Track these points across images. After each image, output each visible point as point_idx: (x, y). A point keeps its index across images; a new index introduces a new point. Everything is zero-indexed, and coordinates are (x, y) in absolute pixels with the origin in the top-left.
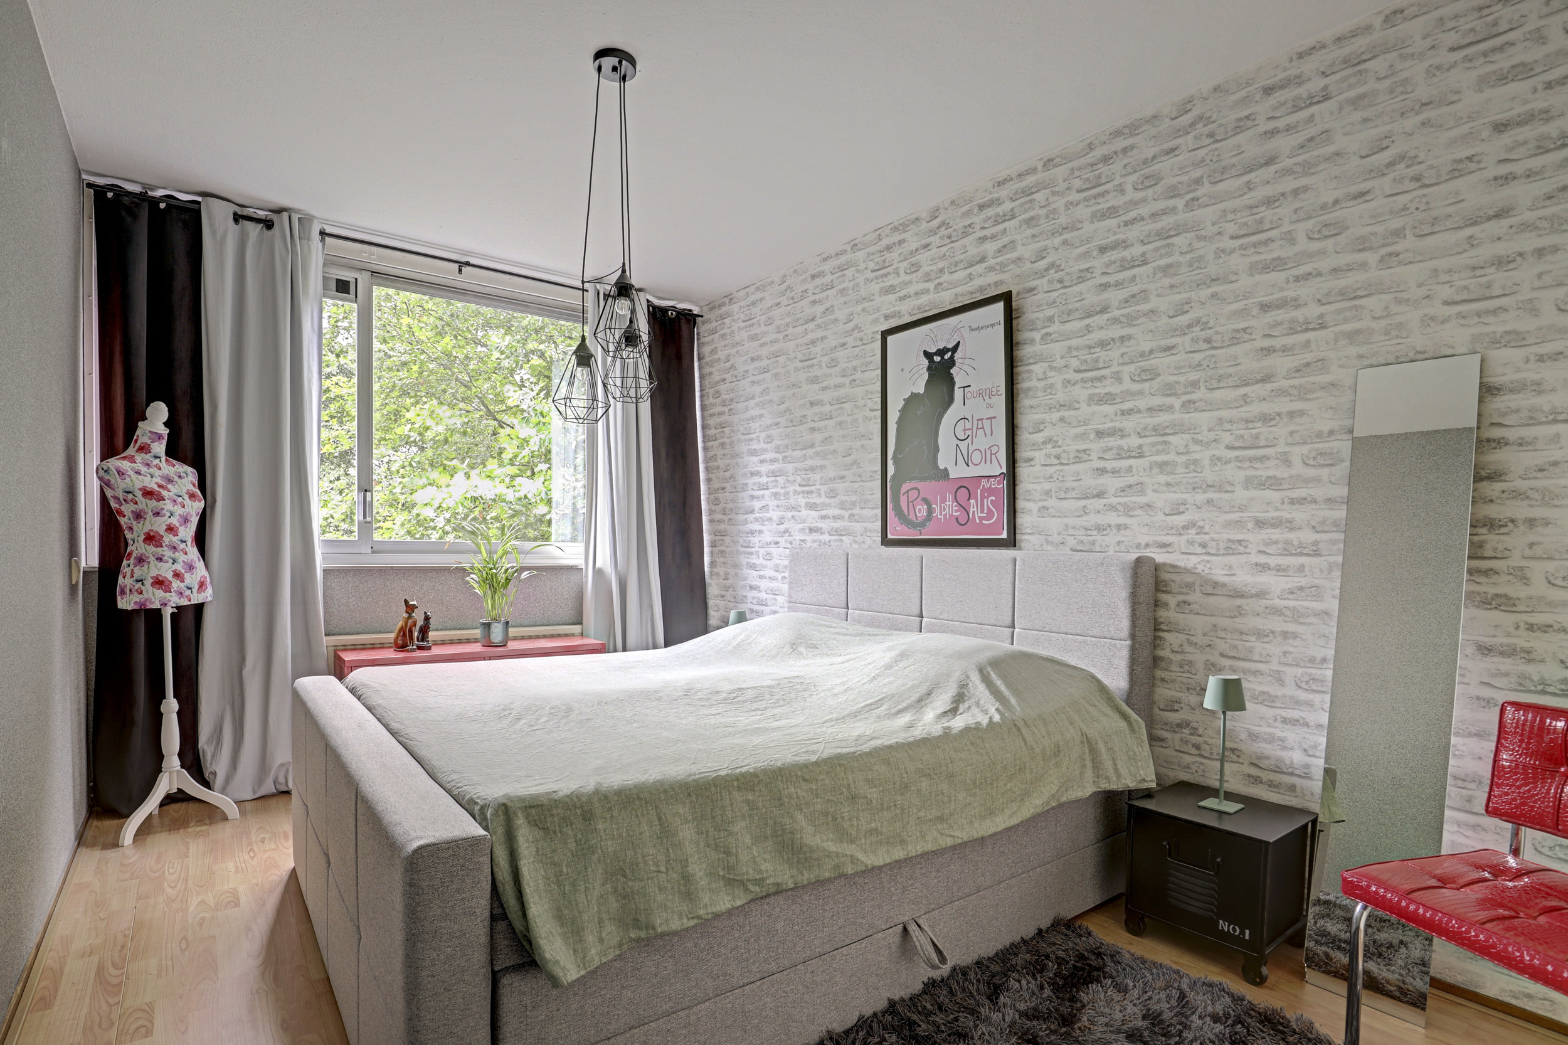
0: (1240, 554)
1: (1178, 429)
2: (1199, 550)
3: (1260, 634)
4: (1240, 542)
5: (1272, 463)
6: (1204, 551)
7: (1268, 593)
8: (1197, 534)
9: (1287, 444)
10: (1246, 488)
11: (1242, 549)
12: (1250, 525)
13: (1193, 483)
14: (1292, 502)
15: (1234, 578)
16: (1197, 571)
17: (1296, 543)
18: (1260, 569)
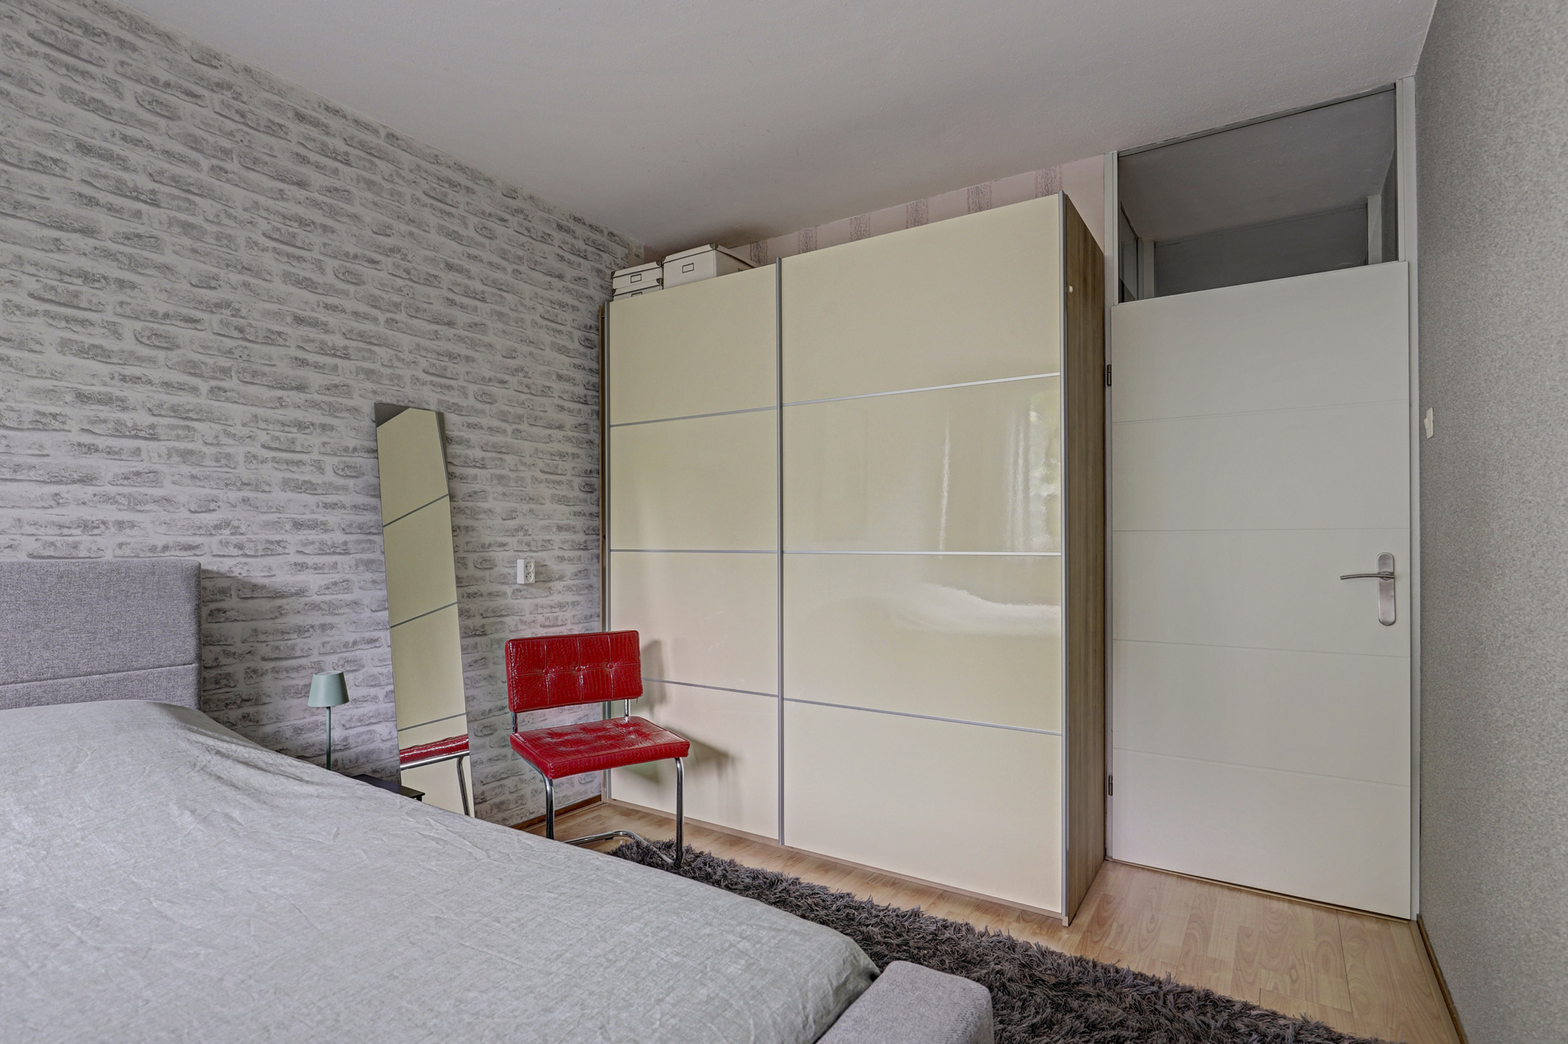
0: (279, 554)
1: (206, 416)
2: (236, 552)
3: (300, 631)
4: (278, 542)
5: (308, 468)
6: (241, 552)
7: (307, 591)
8: (232, 534)
9: (320, 453)
10: (284, 490)
11: (280, 550)
12: (288, 527)
13: (226, 479)
14: (326, 506)
15: (273, 579)
16: (233, 575)
17: (329, 544)
18: (299, 568)
